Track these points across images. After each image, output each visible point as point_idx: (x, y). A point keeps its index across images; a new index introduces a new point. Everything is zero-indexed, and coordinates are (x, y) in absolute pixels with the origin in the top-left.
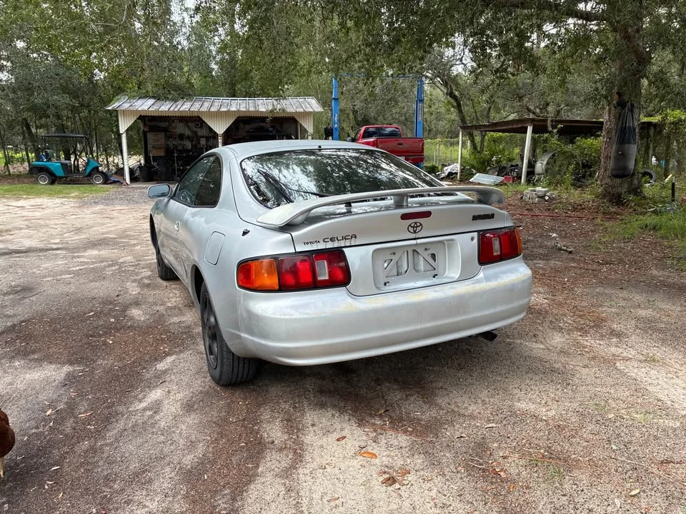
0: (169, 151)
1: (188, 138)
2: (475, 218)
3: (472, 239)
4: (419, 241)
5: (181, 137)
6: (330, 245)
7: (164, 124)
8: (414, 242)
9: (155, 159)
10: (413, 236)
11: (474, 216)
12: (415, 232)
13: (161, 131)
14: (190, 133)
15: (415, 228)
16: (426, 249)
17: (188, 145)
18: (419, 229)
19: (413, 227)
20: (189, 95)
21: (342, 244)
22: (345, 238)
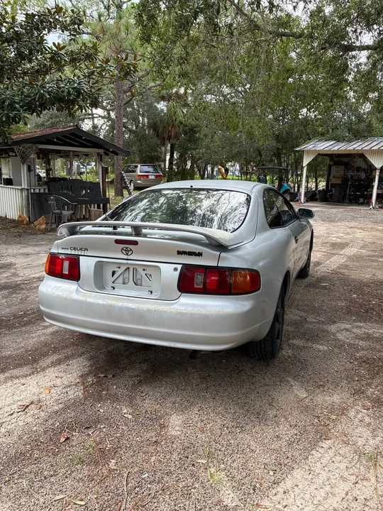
0: (345, 180)
1: (364, 170)
2: (180, 253)
3: (176, 269)
4: (129, 262)
5: (358, 169)
6: (73, 252)
7: (346, 160)
8: (125, 261)
9: (333, 185)
10: (126, 257)
11: (178, 251)
12: (127, 254)
13: (342, 165)
14: (366, 167)
15: (127, 251)
16: (144, 270)
17: (363, 176)
18: (130, 253)
19: (126, 251)
20: (364, 137)
21: (79, 253)
22: (81, 249)
